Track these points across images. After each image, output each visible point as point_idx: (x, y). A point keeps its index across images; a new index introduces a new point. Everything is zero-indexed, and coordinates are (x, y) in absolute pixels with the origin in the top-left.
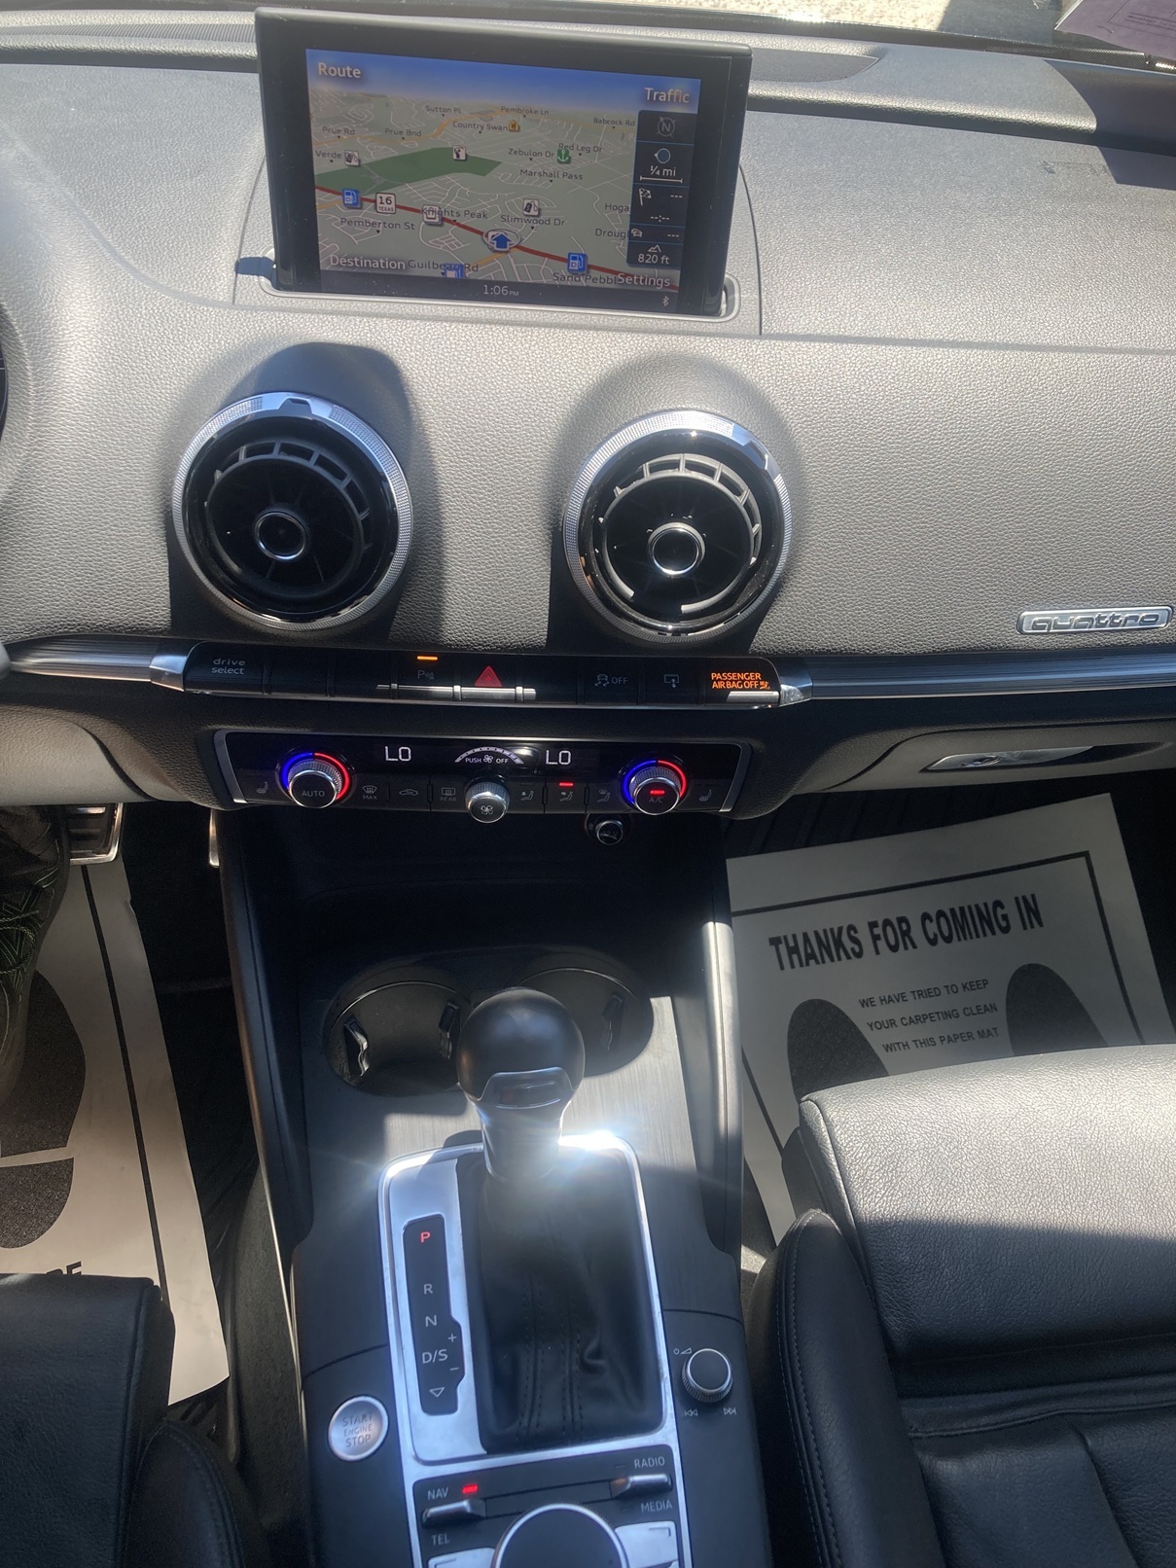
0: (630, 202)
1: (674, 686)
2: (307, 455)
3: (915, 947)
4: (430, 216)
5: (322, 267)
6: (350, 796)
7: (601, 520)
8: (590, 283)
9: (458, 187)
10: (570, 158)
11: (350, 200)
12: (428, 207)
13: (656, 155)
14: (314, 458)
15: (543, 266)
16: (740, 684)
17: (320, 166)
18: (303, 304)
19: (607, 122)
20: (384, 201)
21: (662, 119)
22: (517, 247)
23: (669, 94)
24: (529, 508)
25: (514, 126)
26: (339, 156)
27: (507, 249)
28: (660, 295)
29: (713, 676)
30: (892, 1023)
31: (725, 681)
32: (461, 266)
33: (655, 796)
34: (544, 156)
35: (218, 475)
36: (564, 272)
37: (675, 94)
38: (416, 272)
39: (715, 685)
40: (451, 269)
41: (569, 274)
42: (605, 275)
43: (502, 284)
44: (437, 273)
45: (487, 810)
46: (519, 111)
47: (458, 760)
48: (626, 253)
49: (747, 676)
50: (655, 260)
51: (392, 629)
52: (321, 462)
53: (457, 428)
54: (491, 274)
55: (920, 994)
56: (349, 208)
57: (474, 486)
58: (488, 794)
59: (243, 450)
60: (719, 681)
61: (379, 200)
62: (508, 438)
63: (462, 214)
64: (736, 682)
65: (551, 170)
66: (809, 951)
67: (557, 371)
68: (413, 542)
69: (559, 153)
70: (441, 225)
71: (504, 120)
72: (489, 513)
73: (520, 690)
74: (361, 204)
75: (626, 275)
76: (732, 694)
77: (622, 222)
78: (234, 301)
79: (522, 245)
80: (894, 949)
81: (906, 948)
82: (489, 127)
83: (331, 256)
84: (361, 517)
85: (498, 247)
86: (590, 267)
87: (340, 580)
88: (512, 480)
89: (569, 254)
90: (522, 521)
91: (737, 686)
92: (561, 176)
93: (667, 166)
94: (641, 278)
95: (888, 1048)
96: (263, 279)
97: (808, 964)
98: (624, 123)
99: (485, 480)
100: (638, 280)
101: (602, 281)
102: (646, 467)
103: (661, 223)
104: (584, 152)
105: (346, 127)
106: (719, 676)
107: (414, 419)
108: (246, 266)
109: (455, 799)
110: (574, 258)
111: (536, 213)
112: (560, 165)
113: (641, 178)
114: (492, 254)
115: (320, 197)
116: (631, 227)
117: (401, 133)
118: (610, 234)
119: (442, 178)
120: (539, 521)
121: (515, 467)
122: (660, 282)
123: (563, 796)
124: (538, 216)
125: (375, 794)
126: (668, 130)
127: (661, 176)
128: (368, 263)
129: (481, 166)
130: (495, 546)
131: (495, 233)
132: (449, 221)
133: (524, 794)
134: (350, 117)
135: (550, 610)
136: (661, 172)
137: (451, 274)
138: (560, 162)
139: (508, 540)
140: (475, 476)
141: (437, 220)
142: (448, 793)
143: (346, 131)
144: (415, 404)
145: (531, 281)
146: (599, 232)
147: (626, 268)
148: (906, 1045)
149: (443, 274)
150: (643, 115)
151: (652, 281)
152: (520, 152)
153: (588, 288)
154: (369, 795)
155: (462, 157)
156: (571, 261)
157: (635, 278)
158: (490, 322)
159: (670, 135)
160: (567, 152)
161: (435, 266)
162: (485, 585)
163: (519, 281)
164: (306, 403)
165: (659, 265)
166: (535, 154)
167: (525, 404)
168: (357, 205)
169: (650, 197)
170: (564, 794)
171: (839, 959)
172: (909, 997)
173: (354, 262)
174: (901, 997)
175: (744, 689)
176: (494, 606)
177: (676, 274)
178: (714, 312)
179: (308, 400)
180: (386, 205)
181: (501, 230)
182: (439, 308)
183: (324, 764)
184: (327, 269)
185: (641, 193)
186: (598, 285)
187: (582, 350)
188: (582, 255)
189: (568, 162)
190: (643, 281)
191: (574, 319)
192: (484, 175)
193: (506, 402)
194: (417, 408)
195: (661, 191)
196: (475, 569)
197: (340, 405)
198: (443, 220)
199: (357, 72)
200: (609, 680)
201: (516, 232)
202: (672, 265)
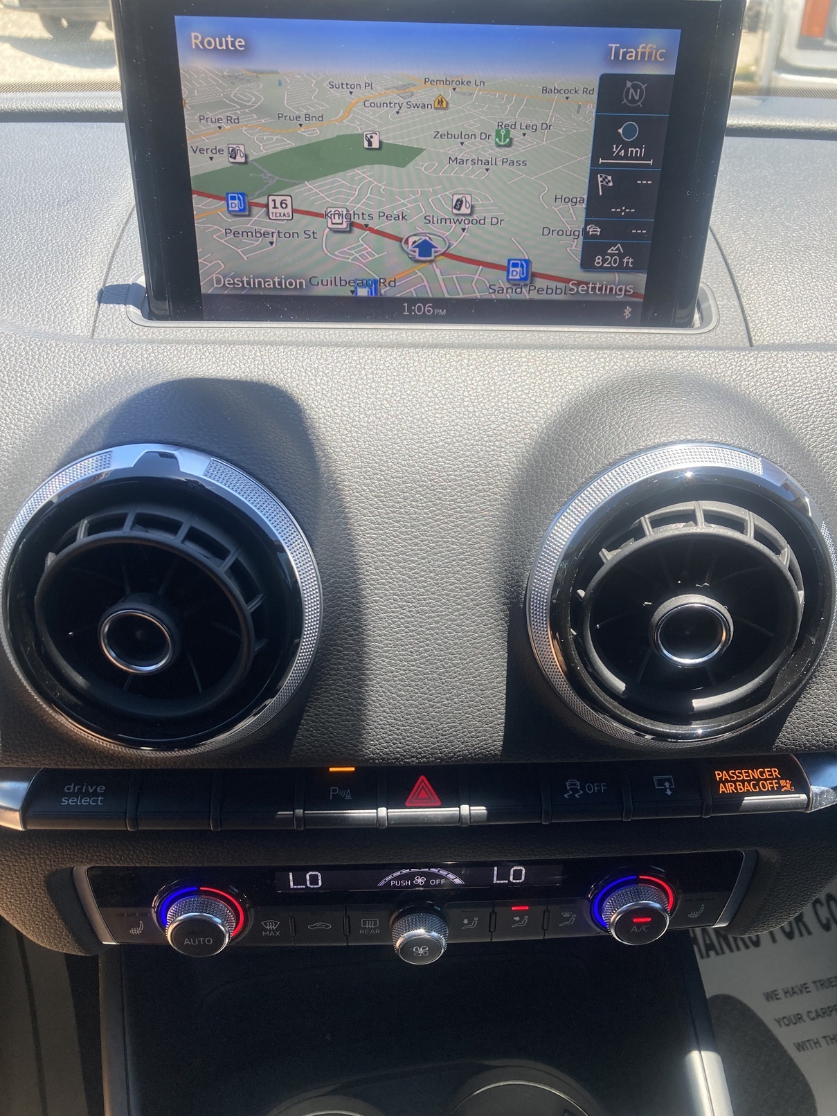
0: (586, 192)
1: (669, 792)
2: (173, 527)
3: (809, 933)
4: (336, 220)
5: (204, 290)
6: (246, 932)
7: (582, 593)
8: (534, 295)
9: (371, 183)
10: (511, 140)
11: (235, 205)
12: (333, 210)
13: (620, 131)
14: (183, 531)
15: (476, 277)
16: (754, 786)
17: (198, 165)
18: (180, 334)
19: (559, 91)
20: (278, 205)
21: (629, 84)
22: (444, 254)
23: (640, 50)
24: (475, 577)
25: (441, 102)
26: (221, 151)
27: (432, 258)
28: (621, 305)
29: (719, 775)
30: (799, 1018)
31: (734, 782)
32: (375, 282)
33: (639, 925)
34: (478, 139)
35: (51, 558)
36: (504, 284)
37: (647, 50)
38: (320, 291)
39: (722, 789)
40: (363, 286)
41: (508, 285)
42: (552, 284)
43: (425, 301)
44: (346, 292)
45: (421, 951)
46: (446, 82)
47: (382, 883)
48: (580, 257)
49: (761, 773)
50: (615, 263)
51: (295, 743)
52: (193, 536)
53: (379, 480)
54: (412, 289)
55: (822, 984)
56: (235, 216)
57: (402, 553)
58: (421, 932)
59: (84, 525)
60: (727, 782)
61: (271, 205)
62: (446, 489)
63: (376, 216)
64: (749, 782)
65: (486, 156)
66: (708, 942)
67: (504, 401)
68: (323, 631)
69: (498, 135)
70: (350, 231)
71: (429, 95)
72: (424, 587)
73: (465, 809)
74: (250, 211)
75: (579, 283)
76: (748, 800)
77: (576, 217)
78: (93, 335)
79: (451, 251)
80: (790, 935)
81: (801, 935)
82: (409, 105)
83: (214, 276)
84: (250, 608)
85: (420, 255)
86: (534, 275)
87: (225, 690)
88: (453, 543)
89: (509, 261)
90: (468, 595)
91: (751, 789)
92: (499, 163)
93: (633, 144)
94: (598, 286)
95: (800, 1047)
96: (132, 308)
97: (708, 956)
98: (580, 92)
99: (417, 544)
100: (594, 289)
101: (550, 291)
102: (645, 520)
103: (623, 217)
104: (529, 132)
105: (228, 114)
106: (724, 776)
107: (322, 470)
108: (111, 295)
109: (378, 931)
110: (515, 265)
111: (468, 211)
112: (498, 150)
113: (601, 161)
114: (415, 265)
115: (198, 203)
116: (587, 223)
117: (298, 118)
118: (561, 233)
119: (349, 173)
120: (490, 594)
121: (457, 526)
122: (621, 290)
123: (516, 922)
124: (471, 214)
125: (277, 930)
126: (637, 98)
127: (626, 157)
128: (259, 283)
129: (400, 156)
130: (433, 629)
131: (416, 238)
132: (359, 226)
133: (466, 921)
134: (233, 101)
135: (506, 709)
136: (626, 153)
137: (363, 292)
138: (499, 146)
139: (450, 620)
140: (404, 540)
141: (344, 225)
142: (370, 924)
143: (229, 119)
144: (323, 451)
145: (461, 296)
146: (547, 231)
147: (581, 275)
148: (817, 1043)
149: (352, 292)
150: (605, 79)
151: (611, 289)
152: (448, 135)
153: (531, 301)
154: (270, 931)
155: (376, 145)
156: (511, 269)
157: (590, 286)
158: (415, 346)
159: (640, 103)
160: (508, 133)
161: (343, 283)
162: (420, 680)
163: (447, 296)
164: (172, 456)
165: (621, 268)
166: (470, 137)
167: (466, 445)
168: (246, 211)
169: (611, 184)
170: (517, 919)
171: (738, 949)
172: (812, 987)
173: (242, 282)
174: (804, 988)
175: (760, 793)
176: (432, 706)
177: (641, 278)
178: (687, 323)
179: (176, 453)
180: (280, 210)
181: (424, 234)
182: (349, 332)
183: (212, 900)
184: (209, 292)
185: (600, 179)
186: (544, 297)
187: (535, 373)
188: (525, 260)
189: (510, 145)
190: (600, 289)
191: (517, 338)
192: (403, 167)
193: (441, 444)
194: (325, 456)
195: (624, 176)
196: (406, 660)
197: (221, 457)
198: (352, 224)
199: (240, 42)
200: (583, 788)
201: (441, 236)
202: (636, 268)
